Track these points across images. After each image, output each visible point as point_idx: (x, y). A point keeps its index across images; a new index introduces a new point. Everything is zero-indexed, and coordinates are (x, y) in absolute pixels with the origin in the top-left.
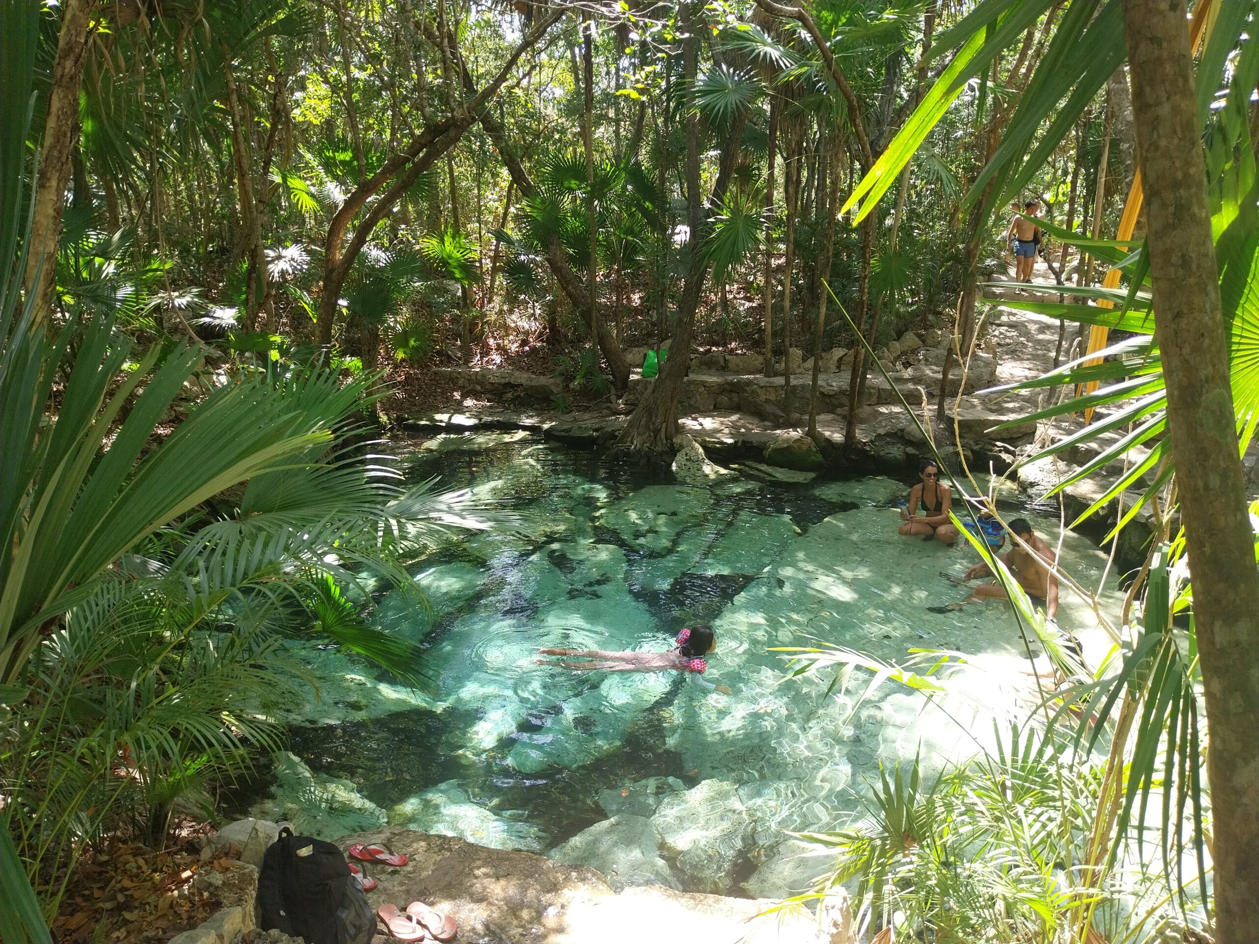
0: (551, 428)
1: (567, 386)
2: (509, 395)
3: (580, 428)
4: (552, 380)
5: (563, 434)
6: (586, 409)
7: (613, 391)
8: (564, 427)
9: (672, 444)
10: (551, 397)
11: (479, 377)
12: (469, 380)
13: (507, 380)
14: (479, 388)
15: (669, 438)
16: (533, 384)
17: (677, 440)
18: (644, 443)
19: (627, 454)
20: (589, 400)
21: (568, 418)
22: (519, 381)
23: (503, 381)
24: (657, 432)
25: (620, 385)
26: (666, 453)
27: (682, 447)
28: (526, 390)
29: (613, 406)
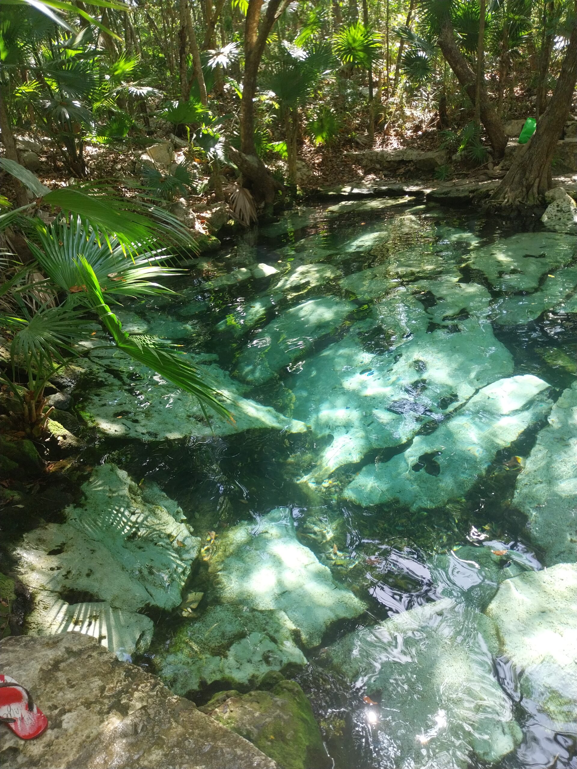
0: (432, 193)
1: (450, 158)
2: (402, 170)
3: (458, 190)
4: (437, 154)
5: (443, 196)
6: (466, 176)
7: (491, 159)
8: (444, 191)
9: (544, 198)
10: (436, 169)
11: (379, 157)
12: (371, 160)
13: (401, 158)
14: (378, 166)
15: (541, 192)
16: (421, 158)
17: (549, 194)
18: (516, 197)
19: (499, 209)
20: (469, 169)
21: (448, 184)
22: (410, 158)
23: (397, 159)
24: (529, 187)
25: (497, 154)
26: (537, 206)
27: (553, 199)
28: (415, 164)
29: (490, 172)
